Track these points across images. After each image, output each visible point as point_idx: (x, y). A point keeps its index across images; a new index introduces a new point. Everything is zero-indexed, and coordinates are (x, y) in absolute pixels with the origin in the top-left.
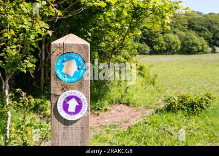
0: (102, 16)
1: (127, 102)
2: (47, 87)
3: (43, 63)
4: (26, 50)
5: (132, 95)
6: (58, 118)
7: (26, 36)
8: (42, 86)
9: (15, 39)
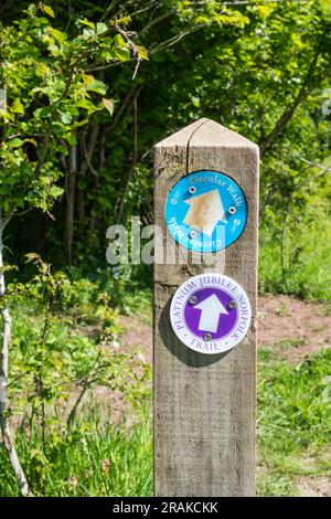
0: (229, 51)
1: (298, 289)
2: (82, 243)
3: (73, 180)
4: (49, 151)
5: (315, 270)
6: (173, 346)
7: (49, 115)
8: (70, 241)
9: (24, 125)
